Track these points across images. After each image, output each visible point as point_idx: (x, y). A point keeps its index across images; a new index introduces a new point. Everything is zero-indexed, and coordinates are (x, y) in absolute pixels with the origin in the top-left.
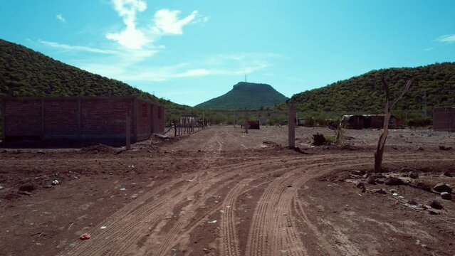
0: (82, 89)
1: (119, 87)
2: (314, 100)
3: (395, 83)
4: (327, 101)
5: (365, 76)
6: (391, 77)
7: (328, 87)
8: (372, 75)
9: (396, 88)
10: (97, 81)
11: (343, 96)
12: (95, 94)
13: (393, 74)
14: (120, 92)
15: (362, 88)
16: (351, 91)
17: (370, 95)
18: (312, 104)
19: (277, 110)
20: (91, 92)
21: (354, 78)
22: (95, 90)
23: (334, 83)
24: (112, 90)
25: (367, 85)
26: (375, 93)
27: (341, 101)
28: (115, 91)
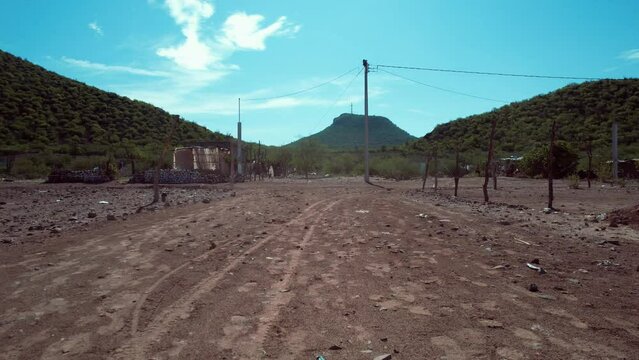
0: (77, 113)
1: (145, 113)
2: (477, 132)
3: (622, 103)
4: (503, 134)
5: (559, 93)
6: (612, 93)
7: (495, 112)
8: (572, 91)
9: (628, 111)
10: (108, 102)
11: (530, 125)
12: (100, 123)
13: (613, 88)
14: (145, 120)
15: (561, 112)
16: (541, 117)
17: (582, 123)
18: (476, 140)
19: (412, 151)
20: (92, 118)
21: (540, 97)
22: (101, 117)
23: (506, 106)
24: (131, 117)
25: (569, 107)
26: (591, 119)
27: (530, 134)
28: (135, 118)
